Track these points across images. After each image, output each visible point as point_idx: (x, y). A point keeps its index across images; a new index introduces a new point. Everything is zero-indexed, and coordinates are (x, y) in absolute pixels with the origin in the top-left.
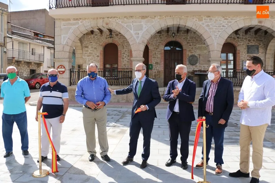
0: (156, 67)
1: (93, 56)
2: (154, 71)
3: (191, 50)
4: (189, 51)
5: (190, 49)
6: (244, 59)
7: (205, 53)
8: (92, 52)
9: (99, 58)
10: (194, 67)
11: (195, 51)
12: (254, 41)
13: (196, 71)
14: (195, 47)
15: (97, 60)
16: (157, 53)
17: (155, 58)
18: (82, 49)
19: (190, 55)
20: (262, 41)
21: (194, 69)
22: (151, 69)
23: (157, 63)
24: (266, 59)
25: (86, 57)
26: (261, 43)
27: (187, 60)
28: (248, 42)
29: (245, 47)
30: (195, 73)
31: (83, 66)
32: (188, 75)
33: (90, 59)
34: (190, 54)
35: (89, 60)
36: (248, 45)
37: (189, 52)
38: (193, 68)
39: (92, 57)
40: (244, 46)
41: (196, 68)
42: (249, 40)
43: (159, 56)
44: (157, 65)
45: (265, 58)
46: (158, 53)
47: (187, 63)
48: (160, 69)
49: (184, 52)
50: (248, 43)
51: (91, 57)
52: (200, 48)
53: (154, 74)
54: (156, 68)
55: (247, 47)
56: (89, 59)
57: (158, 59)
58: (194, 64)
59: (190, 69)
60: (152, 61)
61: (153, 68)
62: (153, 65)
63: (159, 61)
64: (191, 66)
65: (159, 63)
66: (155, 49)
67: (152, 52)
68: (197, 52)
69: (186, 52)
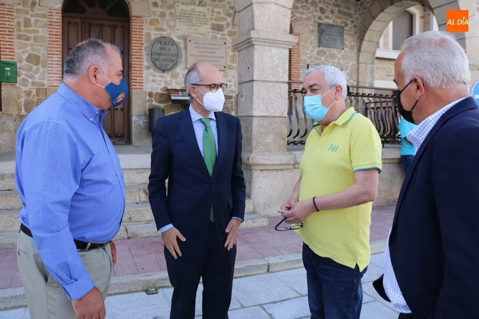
0: (31, 73)
2: (24, 88)
3: (158, 20)
4: (152, 22)
5: (156, 17)
6: (309, 60)
7: (204, 35)
10: (167, 76)
11: (172, 23)
12: (332, 12)
13: (176, 91)
14: (171, 13)
16: (33, 20)
17: (28, 39)
19: (153, 37)
20: (349, 15)
21: (166, 83)
22: (12, 80)
23: (34, 59)
24: (360, 65)
26: (348, 22)
27: (144, 53)
28: (319, 14)
29: (311, 28)
30: (173, 98)
32: (148, 104)
34: (155, 34)
36: (320, 21)
37: (153, 27)
38: (163, 80)
40: (310, 24)
41: (174, 81)
42: (322, 10)
43: (40, 34)
44: (34, 67)
45: (358, 63)
46: (36, 21)
47: (145, 64)
48: (46, 82)
49: (134, 25)
50: (320, 18)
52: (187, 17)
53: (23, 100)
54: (32, 77)
55: (316, 29)
57: (40, 46)
58: (169, 67)
59: (155, 85)
60: (16, 51)
61: (19, 79)
62: (18, 65)
63: (42, 52)
64: (158, 74)
65: (42, 58)
66: (24, 5)
67: (13, 15)
68: (176, 28)
69: (142, 26)
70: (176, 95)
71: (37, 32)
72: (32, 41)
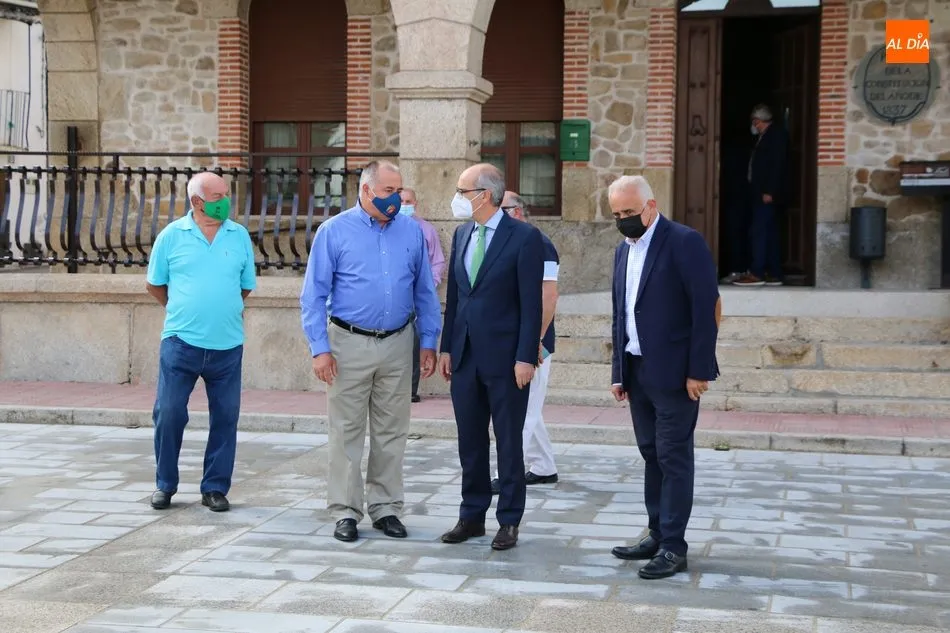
0: (616, 140)
1: (173, 62)
2: (601, 171)
4: (869, 12)
8: (164, 36)
9: (212, 78)
10: (904, 133)
11: (918, 7)
13: (919, 166)
15: (200, 92)
17: (611, 75)
18: (92, 11)
19: (869, 45)
21: (899, 149)
22: (582, 156)
23: (621, 113)
25: (123, 70)
27: (849, 83)
30: (904, 183)
31: (104, 130)
32: (854, 197)
33: (156, 86)
34: (873, 38)
35: (147, 89)
37: (871, 22)
38: (892, 141)
39: (164, 68)
41: (920, 142)
43: (634, 62)
44: (622, 129)
46: (627, 37)
47: (851, 107)
48: (643, 157)
51: (155, 69)
53: (598, 194)
54: (616, 148)
56: (141, 85)
57: (635, 85)
58: (908, 111)
59: (872, 154)
60: (591, 99)
61: (593, 153)
62: (593, 126)
63: (636, 98)
64: (880, 129)
65: (635, 110)
66: (608, 8)
67: (587, 31)
68: (927, 18)
69: (845, 23)
70: (916, 175)
71: (627, 58)
72: (618, 79)
